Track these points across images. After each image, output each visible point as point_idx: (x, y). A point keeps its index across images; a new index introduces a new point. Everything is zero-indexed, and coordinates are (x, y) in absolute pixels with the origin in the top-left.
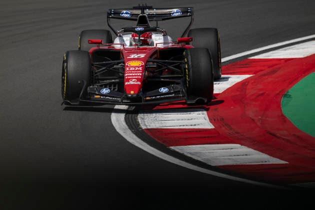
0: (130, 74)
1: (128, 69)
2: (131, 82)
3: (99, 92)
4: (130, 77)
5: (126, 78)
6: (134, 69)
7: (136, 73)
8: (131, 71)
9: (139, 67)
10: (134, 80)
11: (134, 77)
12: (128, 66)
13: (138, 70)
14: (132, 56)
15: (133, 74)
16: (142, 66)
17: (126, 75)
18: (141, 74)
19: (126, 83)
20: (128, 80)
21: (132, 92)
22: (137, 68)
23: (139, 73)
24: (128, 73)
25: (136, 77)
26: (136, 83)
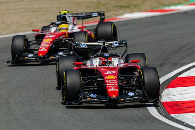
0: (110, 84)
1: (107, 81)
2: (111, 89)
3: (89, 96)
4: (110, 86)
5: (108, 86)
6: (111, 81)
7: (113, 83)
8: (110, 82)
9: (114, 80)
10: (113, 88)
11: (113, 86)
12: (107, 79)
13: (114, 82)
14: (108, 73)
15: (112, 84)
16: (116, 79)
17: (107, 85)
18: (117, 84)
19: (109, 90)
20: (109, 88)
21: (114, 96)
22: (113, 80)
23: (115, 83)
24: (108, 84)
25: (114, 86)
26: (114, 90)
